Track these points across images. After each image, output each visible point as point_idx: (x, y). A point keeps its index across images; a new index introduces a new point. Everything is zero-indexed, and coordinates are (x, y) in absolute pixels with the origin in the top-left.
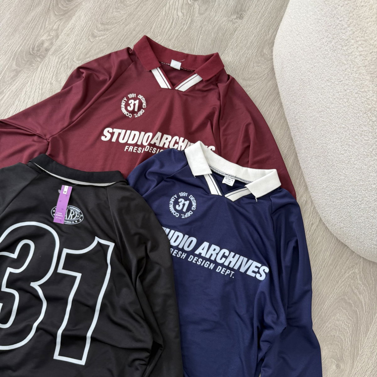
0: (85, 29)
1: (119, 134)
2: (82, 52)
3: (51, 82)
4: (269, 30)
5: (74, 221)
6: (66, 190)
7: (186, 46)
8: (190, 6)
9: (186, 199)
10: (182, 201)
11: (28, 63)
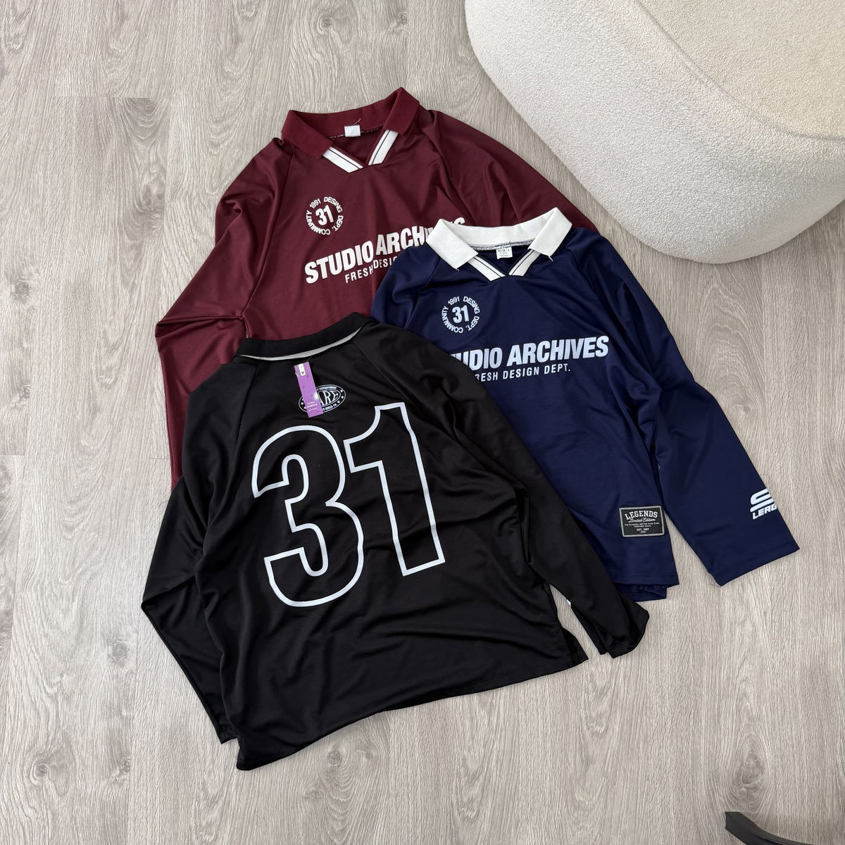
0: (196, 141)
1: (327, 264)
2: (211, 176)
3: (194, 239)
4: (451, 20)
5: (336, 403)
6: (302, 369)
7: (351, 98)
8: (325, 37)
9: (460, 304)
10: (457, 310)
11: (146, 228)
